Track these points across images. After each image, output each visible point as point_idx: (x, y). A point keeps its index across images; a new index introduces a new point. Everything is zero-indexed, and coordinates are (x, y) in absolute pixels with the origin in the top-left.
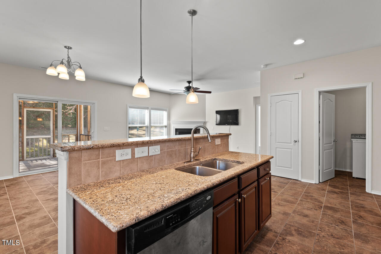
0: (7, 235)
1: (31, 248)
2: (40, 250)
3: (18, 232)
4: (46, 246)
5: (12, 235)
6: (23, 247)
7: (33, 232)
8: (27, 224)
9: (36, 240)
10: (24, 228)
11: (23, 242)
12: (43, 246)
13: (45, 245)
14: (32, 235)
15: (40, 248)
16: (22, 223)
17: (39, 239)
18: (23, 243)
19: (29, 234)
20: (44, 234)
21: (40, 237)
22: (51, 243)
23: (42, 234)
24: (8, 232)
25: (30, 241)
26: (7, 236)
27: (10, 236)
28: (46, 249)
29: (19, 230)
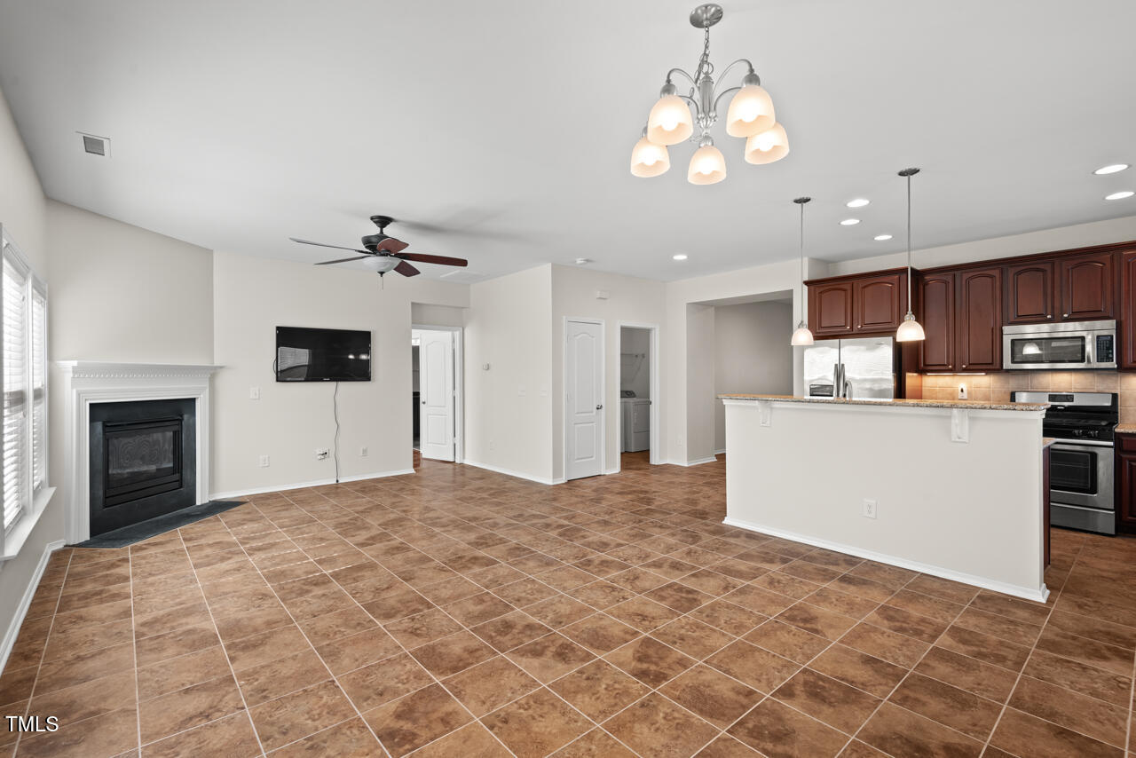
0: (1035, 728)
1: (1009, 663)
2: (998, 650)
3: (1004, 714)
4: (984, 647)
5: (1024, 718)
6: (1021, 674)
7: (976, 686)
8: (963, 718)
9: (988, 668)
10: (981, 713)
11: (1014, 683)
12: (989, 650)
13: (983, 650)
14: (985, 682)
15: (995, 652)
16: (971, 736)
17: (981, 664)
18: (1015, 680)
19: (987, 691)
20: (963, 666)
21: (975, 667)
22: (972, 645)
23: (964, 669)
24: (1025, 736)
25: (1000, 674)
26: (1036, 726)
27: (1028, 720)
28: (989, 645)
29: (995, 720)
